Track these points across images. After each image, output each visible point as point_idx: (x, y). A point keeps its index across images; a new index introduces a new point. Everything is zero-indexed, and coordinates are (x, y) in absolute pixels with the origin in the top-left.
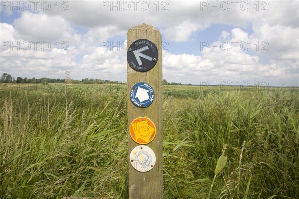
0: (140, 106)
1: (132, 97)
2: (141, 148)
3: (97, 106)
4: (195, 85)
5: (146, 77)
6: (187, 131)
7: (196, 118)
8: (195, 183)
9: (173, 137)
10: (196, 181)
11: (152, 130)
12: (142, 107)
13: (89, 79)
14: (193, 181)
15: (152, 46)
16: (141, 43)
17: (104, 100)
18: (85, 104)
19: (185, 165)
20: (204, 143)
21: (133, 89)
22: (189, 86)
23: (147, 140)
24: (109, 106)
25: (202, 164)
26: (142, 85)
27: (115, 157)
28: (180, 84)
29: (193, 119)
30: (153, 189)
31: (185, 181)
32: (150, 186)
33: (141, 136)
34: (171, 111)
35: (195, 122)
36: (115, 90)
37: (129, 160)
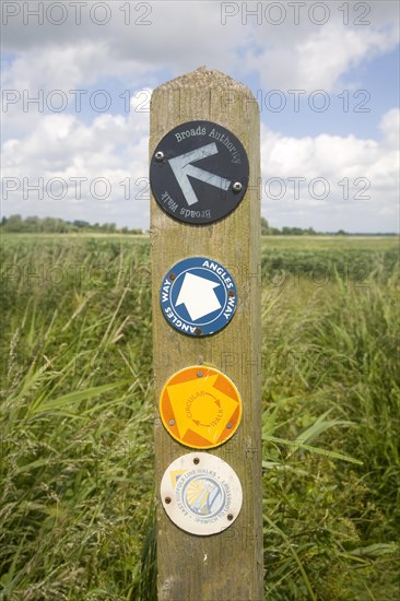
0: (193, 330)
1: (167, 304)
2: (196, 461)
3: (52, 305)
4: (358, 235)
5: (211, 241)
6: (334, 383)
7: (361, 343)
8: (364, 556)
9: (289, 405)
10: (365, 550)
11: (230, 406)
12: (198, 335)
13: (24, 218)
14: (357, 551)
15: (228, 144)
16: (193, 133)
17: (72, 285)
18: (13, 299)
19: (330, 498)
20: (389, 425)
21: (171, 278)
22: (340, 237)
23: (214, 436)
24: (88, 306)
25: (382, 492)
26: (196, 266)
27: (111, 472)
28: (311, 232)
29: (351, 346)
30: (234, 591)
31: (330, 552)
32: (225, 582)
33: (197, 422)
34: (281, 320)
35: (359, 355)
36: (106, 255)
37: (159, 498)
